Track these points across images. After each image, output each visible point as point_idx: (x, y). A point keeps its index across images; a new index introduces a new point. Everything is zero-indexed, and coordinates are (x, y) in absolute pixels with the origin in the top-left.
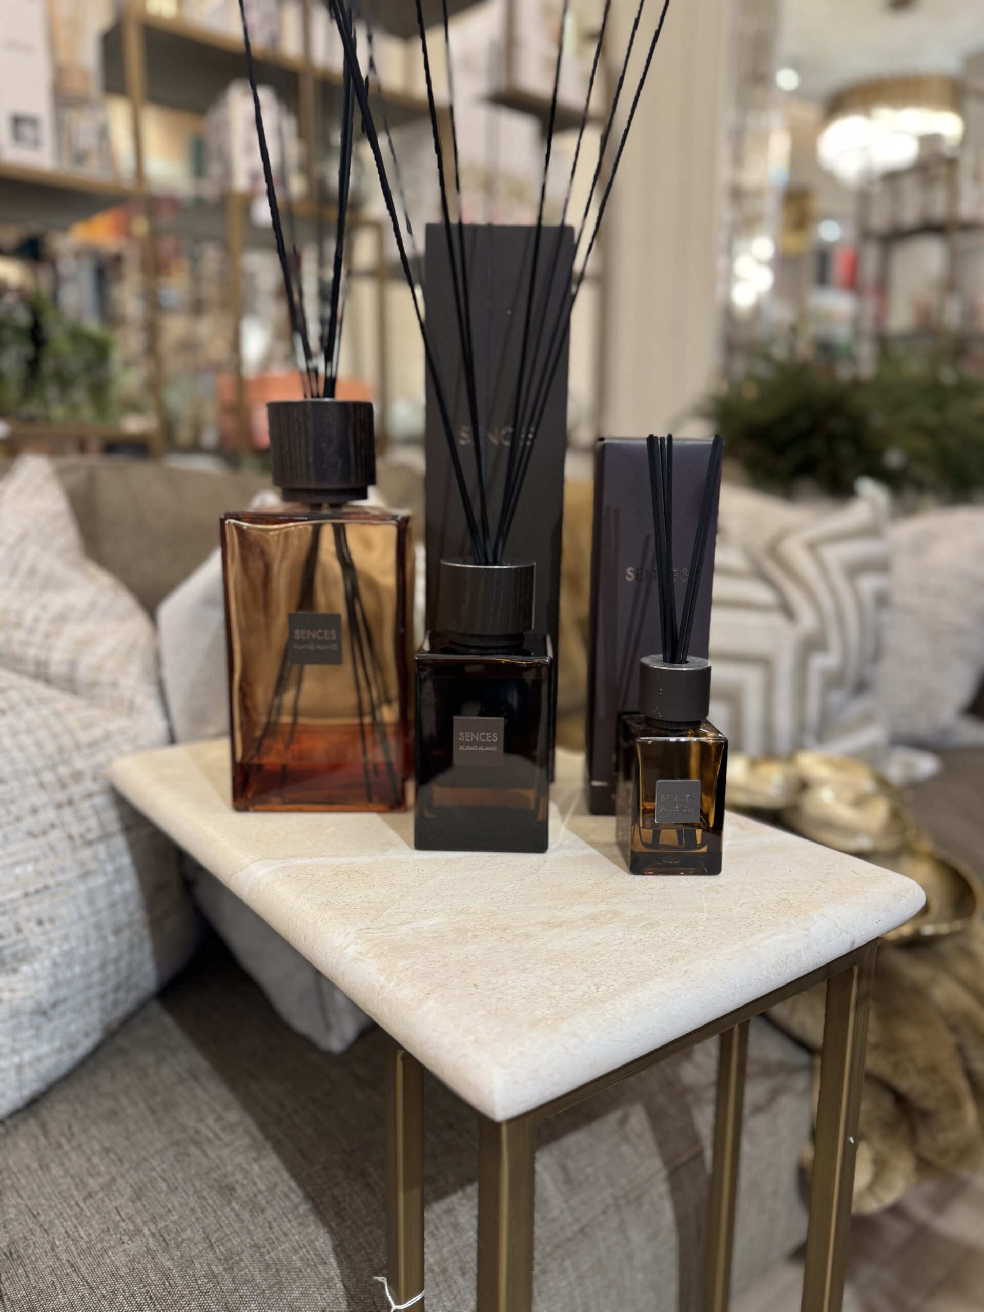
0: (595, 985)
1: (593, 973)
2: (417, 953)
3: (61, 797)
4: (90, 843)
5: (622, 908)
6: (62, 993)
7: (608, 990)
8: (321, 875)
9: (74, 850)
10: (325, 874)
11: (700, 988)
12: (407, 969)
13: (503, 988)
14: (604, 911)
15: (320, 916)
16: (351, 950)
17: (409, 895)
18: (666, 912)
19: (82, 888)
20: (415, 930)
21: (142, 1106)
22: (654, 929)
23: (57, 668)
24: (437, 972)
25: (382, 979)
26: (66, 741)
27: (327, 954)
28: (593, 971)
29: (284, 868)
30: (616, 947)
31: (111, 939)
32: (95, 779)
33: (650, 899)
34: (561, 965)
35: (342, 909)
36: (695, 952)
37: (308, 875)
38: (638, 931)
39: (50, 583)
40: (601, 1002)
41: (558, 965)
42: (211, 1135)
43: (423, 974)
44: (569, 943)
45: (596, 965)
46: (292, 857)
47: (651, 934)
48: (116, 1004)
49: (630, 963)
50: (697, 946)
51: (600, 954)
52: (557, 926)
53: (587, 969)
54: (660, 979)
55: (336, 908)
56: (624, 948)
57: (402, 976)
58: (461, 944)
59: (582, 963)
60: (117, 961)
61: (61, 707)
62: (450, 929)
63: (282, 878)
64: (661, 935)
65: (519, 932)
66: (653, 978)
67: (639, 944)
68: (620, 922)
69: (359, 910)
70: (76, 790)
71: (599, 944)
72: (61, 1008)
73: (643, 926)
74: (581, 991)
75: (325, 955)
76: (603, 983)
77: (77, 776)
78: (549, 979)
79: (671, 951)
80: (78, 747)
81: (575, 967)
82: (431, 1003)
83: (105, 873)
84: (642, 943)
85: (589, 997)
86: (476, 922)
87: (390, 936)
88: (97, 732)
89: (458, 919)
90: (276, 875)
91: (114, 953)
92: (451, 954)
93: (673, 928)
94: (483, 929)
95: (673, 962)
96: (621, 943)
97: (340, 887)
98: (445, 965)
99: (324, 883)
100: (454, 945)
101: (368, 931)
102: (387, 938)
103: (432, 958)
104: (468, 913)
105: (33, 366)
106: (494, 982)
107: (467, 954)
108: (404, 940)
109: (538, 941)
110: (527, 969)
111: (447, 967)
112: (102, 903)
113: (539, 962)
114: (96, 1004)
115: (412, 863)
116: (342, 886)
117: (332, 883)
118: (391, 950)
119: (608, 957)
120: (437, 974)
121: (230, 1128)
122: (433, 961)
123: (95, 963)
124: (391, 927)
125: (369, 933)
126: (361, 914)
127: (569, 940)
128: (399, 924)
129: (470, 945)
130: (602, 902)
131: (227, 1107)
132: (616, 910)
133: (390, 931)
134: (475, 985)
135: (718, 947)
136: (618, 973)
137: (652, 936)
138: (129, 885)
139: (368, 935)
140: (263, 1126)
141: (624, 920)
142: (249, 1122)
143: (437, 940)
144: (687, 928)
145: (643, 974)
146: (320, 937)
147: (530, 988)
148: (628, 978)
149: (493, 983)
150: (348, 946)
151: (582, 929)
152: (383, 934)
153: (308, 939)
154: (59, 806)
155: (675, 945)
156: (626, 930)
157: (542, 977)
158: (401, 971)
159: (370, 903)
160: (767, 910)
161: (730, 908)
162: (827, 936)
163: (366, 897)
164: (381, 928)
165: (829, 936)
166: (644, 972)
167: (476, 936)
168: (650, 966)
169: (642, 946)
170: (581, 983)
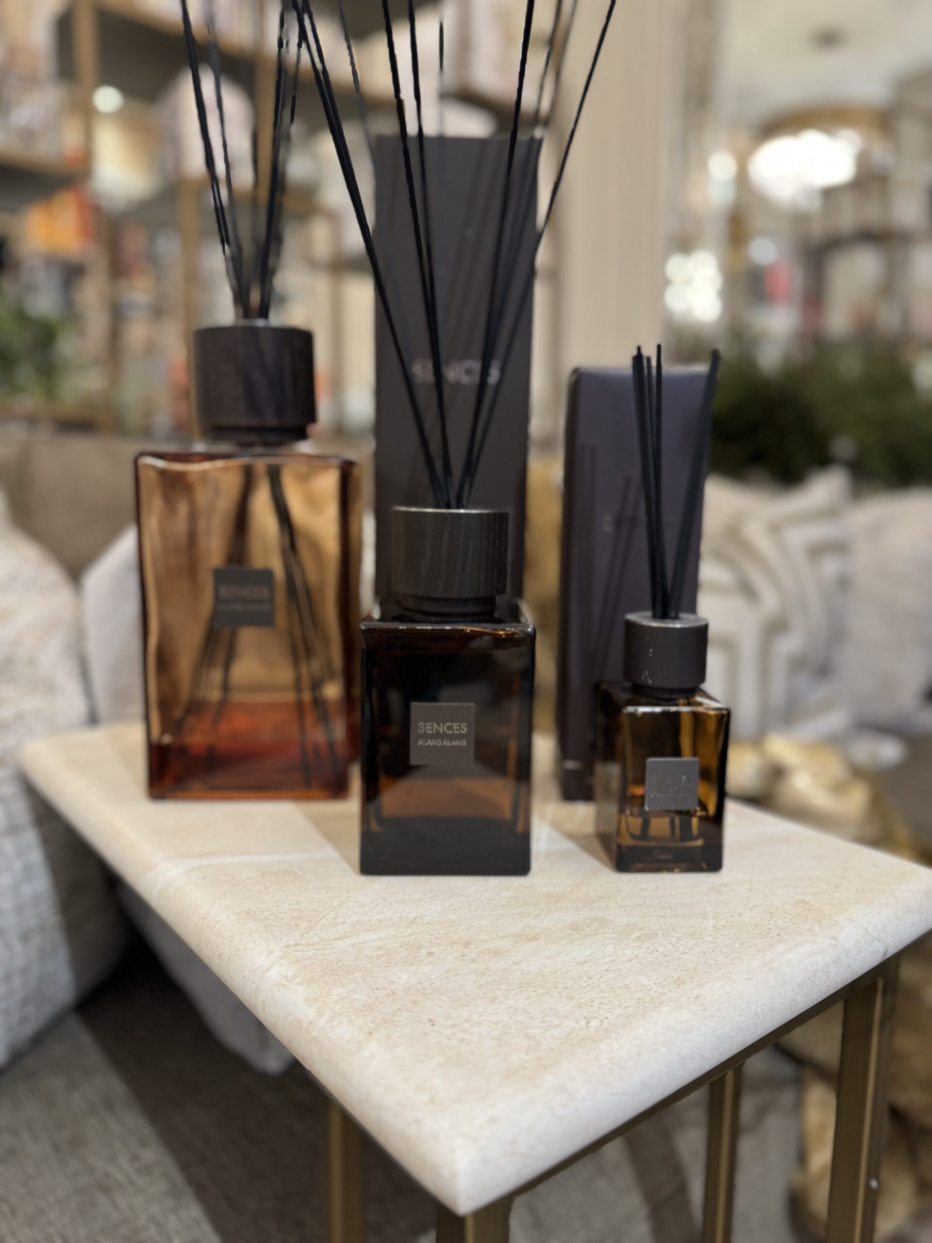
0: (585, 1018)
1: (581, 1001)
2: (357, 977)
5: (610, 915)
7: (601, 1024)
8: (244, 876)
10: (248, 875)
11: (716, 1019)
12: (343, 999)
13: (467, 1025)
14: (588, 919)
15: (239, 928)
16: (274, 974)
17: (350, 901)
18: (663, 918)
20: (355, 946)
21: (45, 1142)
22: (652, 941)
24: (382, 1003)
25: (312, 1013)
27: (245, 977)
28: (580, 998)
29: (200, 868)
30: (606, 967)
33: (642, 903)
34: (540, 991)
35: (266, 919)
36: (705, 970)
37: (228, 876)
38: (631, 945)
40: (594, 1041)
41: (535, 991)
43: (363, 1006)
44: (549, 961)
45: (584, 991)
47: (648, 948)
49: (626, 987)
50: (706, 963)
51: (588, 976)
52: (532, 939)
53: (572, 996)
54: (665, 1009)
55: (258, 917)
56: (616, 967)
57: (337, 1008)
58: (413, 964)
59: (566, 988)
62: (399, 944)
63: (196, 881)
64: (661, 949)
65: (485, 947)
66: (657, 1007)
67: (634, 962)
68: (609, 933)
69: (286, 920)
71: (585, 962)
73: (637, 937)
74: (568, 1027)
75: (242, 979)
76: (594, 1016)
78: (525, 1011)
79: (675, 969)
81: (557, 994)
82: (373, 1046)
83: (12, 871)
84: (639, 961)
85: (578, 1035)
86: (431, 935)
87: (323, 955)
89: (409, 931)
90: (189, 877)
92: (400, 978)
93: (674, 940)
94: (440, 944)
95: (679, 985)
96: (613, 960)
97: (266, 891)
98: (391, 994)
100: (403, 966)
101: (296, 948)
102: (319, 957)
103: (376, 984)
104: (421, 924)
106: (455, 1015)
107: (420, 978)
108: (340, 960)
109: (509, 960)
110: (496, 997)
111: (395, 997)
113: (511, 988)
116: (268, 890)
117: (256, 886)
118: (324, 973)
119: (598, 980)
120: (382, 1005)
122: (377, 988)
124: (325, 942)
125: (297, 951)
126: (289, 925)
127: (548, 958)
128: (335, 939)
129: (424, 965)
130: (584, 907)
132: (602, 918)
133: (323, 949)
134: (430, 1020)
135: (732, 964)
136: (612, 1001)
137: (650, 951)
139: (295, 953)
141: (614, 930)
143: (383, 959)
144: (691, 939)
145: (644, 1002)
146: (237, 955)
147: (502, 1024)
148: (626, 1008)
149: (454, 1018)
150: (269, 969)
151: (563, 943)
152: (315, 951)
155: (679, 961)
156: (618, 943)
157: (515, 1009)
158: (335, 1002)
159: (301, 911)
160: (784, 915)
161: (740, 914)
162: (858, 945)
163: (296, 904)
164: (312, 945)
165: (860, 945)
166: (645, 999)
167: (432, 953)
168: (652, 991)
169: (639, 964)
170: (566, 1016)
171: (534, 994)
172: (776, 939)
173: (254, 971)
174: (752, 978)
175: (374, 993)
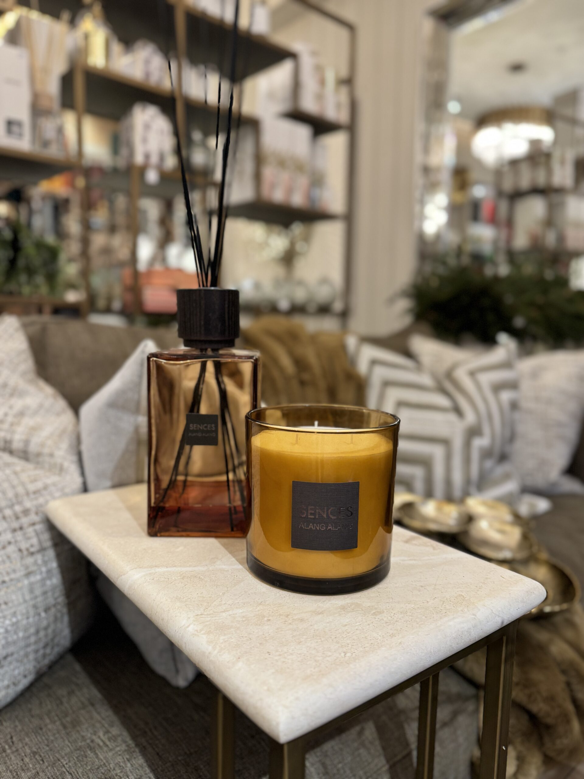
0: (344, 652)
1: (343, 644)
2: (232, 631)
3: (16, 525)
4: (32, 554)
5: (361, 601)
6: (11, 649)
7: (352, 656)
8: (173, 578)
9: (22, 558)
10: (176, 578)
11: (409, 654)
12: (226, 641)
13: (286, 655)
14: (349, 603)
15: (172, 606)
16: (191, 629)
17: (228, 593)
18: (388, 603)
19: (26, 582)
20: (231, 616)
21: (58, 723)
22: (381, 615)
23: (17, 445)
24: (244, 644)
25: (210, 648)
26: (20, 490)
27: (175, 631)
28: (342, 643)
29: (150, 574)
30: (357, 627)
31: (43, 614)
32: (37, 513)
33: (378, 595)
34: (323, 639)
35: (186, 601)
36: (406, 630)
37: (165, 578)
38: (370, 617)
39: (15, 393)
40: (348, 663)
41: (320, 639)
42: (101, 744)
43: (235, 645)
44: (328, 625)
45: (345, 639)
46: (156, 566)
48: (44, 656)
49: (366, 638)
50: (407, 626)
51: (347, 632)
52: (320, 613)
53: (338, 642)
54: (384, 648)
55: (181, 600)
56: (362, 627)
57: (223, 646)
58: (260, 625)
59: (336, 638)
60: (46, 629)
61: (18, 469)
62: (253, 615)
63: (149, 580)
64: (385, 619)
65: (296, 617)
66: (380, 648)
67: (371, 625)
68: (359, 611)
69: (196, 602)
70: (25, 521)
71: (346, 625)
72: (9, 659)
73: (374, 613)
74: (335, 656)
75: (174, 631)
76: (349, 651)
77: (26, 512)
78: (315, 649)
79: (391, 629)
80: (28, 494)
81: (331, 640)
82: (240, 664)
83: (41, 573)
84: (373, 625)
85: (340, 660)
86: (269, 611)
87: (215, 620)
88: (39, 485)
89: (258, 608)
90: (145, 578)
91: (44, 623)
92: (254, 632)
93: (392, 614)
94: (274, 615)
95: (392, 637)
96: (360, 625)
97: (185, 587)
98: (249, 639)
99: (175, 584)
100: (255, 626)
101: (202, 616)
102: (213, 621)
103: (242, 634)
104: (264, 605)
105: (13, 263)
106: (280, 650)
107: (264, 632)
108: (224, 623)
109: (308, 624)
110: (301, 642)
111: (251, 641)
112: (38, 591)
113: (309, 637)
114: (32, 657)
115: (230, 571)
116: (186, 586)
117: (180, 584)
118: (216, 629)
119: (352, 634)
120: (245, 645)
121: (113, 739)
122: (242, 637)
123: (32, 630)
124: (216, 613)
125: (202, 617)
126: (198, 605)
127: (328, 623)
128: (221, 612)
129: (266, 626)
131: (112, 725)
132: (357, 603)
133: (215, 617)
134: (268, 652)
135: (420, 627)
136: (358, 644)
137: (379, 620)
138: (56, 580)
139: (201, 619)
140: (134, 737)
141: (362, 609)
142: (125, 734)
143: (245, 622)
144: (401, 614)
145: (374, 645)
146: (171, 619)
147: (303, 655)
148: (364, 648)
149: (280, 652)
150: (188, 627)
151: (336, 615)
152: (211, 618)
153: (164, 620)
154: (14, 530)
155: (393, 625)
156: (363, 616)
157: (310, 648)
158: (222, 643)
159: (204, 597)
160: (450, 602)
161: (427, 601)
162: (487, 619)
163: (201, 594)
164: (210, 615)
165: (488, 619)
166: (374, 643)
167: (269, 620)
168: (378, 640)
169: (373, 626)
170: (335, 651)
171: (320, 640)
172: (444, 614)
173: (180, 628)
174: (429, 634)
175: (241, 639)
